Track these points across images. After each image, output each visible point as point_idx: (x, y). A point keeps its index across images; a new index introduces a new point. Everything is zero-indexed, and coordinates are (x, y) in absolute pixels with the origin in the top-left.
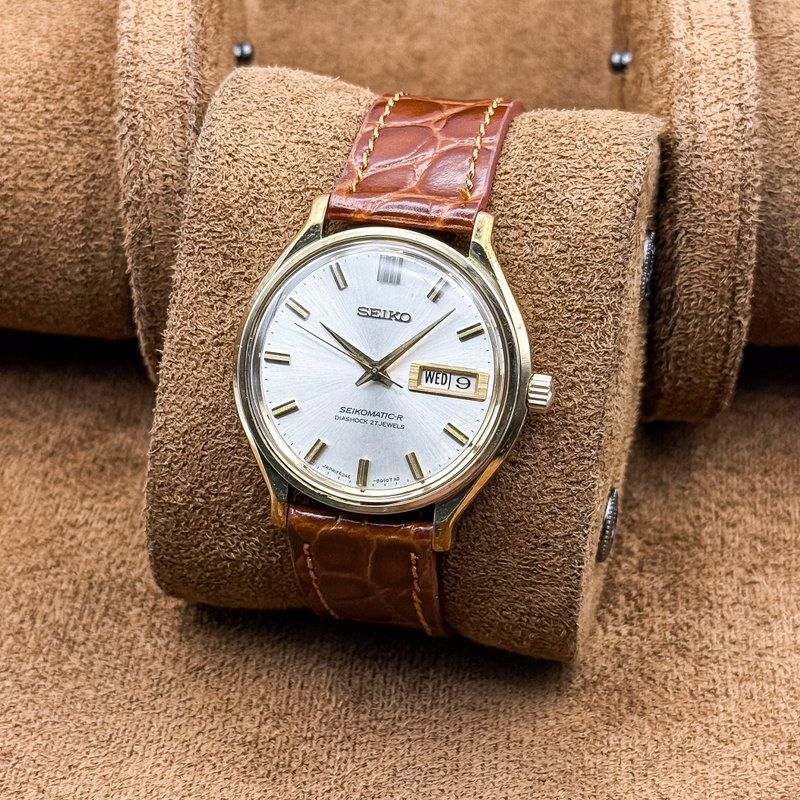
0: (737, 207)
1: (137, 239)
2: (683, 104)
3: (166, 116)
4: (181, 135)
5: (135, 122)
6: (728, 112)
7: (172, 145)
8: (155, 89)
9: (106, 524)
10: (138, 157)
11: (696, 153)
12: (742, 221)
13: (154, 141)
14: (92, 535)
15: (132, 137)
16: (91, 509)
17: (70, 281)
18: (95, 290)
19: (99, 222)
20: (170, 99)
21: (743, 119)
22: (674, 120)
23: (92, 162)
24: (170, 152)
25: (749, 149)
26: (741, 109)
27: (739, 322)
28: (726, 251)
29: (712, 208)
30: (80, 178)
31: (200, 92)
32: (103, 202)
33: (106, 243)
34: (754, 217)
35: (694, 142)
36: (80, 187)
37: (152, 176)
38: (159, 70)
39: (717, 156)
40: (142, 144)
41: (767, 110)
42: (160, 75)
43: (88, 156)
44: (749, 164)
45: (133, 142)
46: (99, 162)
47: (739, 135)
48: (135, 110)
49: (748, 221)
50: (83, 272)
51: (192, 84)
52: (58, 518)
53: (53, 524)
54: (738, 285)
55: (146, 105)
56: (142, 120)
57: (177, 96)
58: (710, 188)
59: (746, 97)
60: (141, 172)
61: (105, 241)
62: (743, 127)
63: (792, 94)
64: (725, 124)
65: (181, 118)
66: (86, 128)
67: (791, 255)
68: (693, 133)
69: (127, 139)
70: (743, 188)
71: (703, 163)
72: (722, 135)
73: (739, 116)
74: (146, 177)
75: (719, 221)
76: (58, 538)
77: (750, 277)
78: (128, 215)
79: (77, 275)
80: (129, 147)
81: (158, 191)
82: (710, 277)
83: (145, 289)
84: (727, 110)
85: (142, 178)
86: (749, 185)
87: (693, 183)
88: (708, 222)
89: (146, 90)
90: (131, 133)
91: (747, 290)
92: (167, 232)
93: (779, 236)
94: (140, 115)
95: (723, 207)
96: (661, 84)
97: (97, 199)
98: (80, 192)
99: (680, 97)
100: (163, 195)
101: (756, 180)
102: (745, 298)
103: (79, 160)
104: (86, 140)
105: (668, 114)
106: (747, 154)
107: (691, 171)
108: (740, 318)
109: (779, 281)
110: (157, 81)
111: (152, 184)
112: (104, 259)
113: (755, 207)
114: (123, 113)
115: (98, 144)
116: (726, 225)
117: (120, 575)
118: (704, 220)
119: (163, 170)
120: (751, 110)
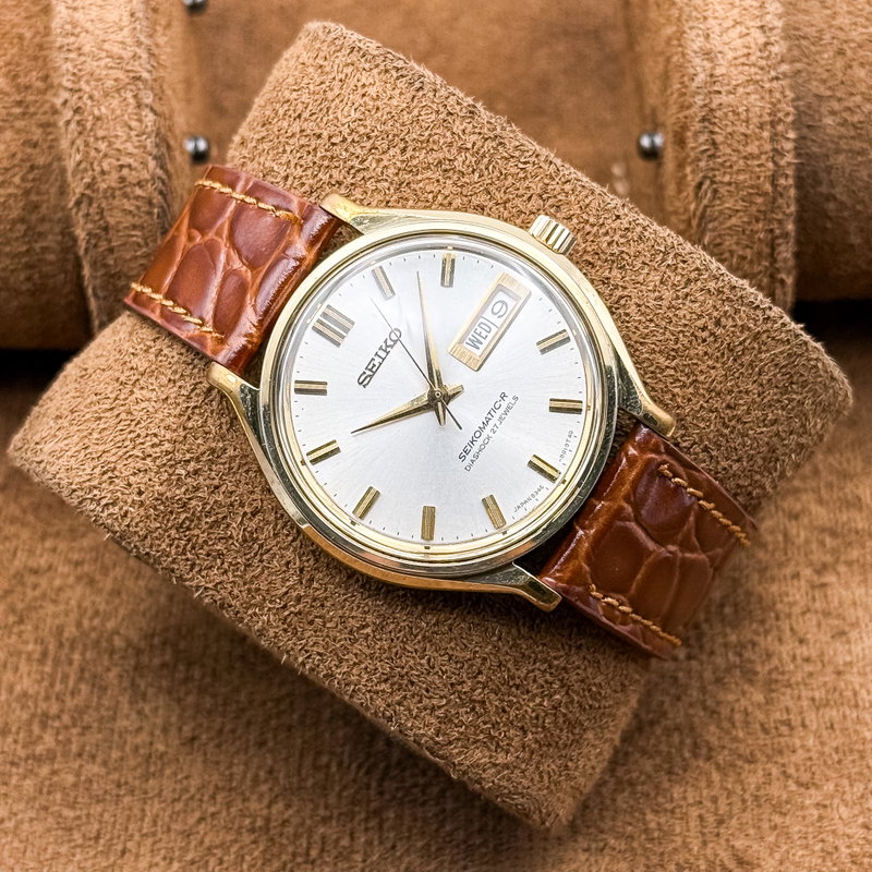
0: (768, 147)
1: (93, 241)
2: (694, 32)
3: (117, 95)
4: (136, 117)
5: (80, 104)
6: (748, 38)
7: (126, 129)
8: (102, 63)
9: (72, 567)
10: (87, 144)
11: (716, 88)
12: (775, 163)
13: (105, 126)
14: (57, 582)
15: (78, 123)
16: (54, 550)
17: (15, 290)
18: (44, 298)
19: (43, 220)
20: (121, 75)
21: (766, 44)
22: (686, 51)
23: (29, 150)
24: (125, 138)
25: (777, 78)
26: (764, 32)
27: (782, 282)
28: (760, 200)
29: (738, 151)
30: (17, 169)
31: (155, 64)
32: (45, 197)
33: (53, 245)
34: (789, 158)
35: (711, 76)
36: (17, 180)
37: (106, 166)
38: (104, 41)
39: (741, 90)
40: (91, 130)
41: (798, 29)
42: (106, 46)
43: (24, 144)
44: (778, 95)
45: (79, 129)
46: (38, 150)
47: (763, 63)
48: (80, 90)
49: (782, 163)
50: (28, 279)
51: (145, 56)
52: (17, 563)
53: (12, 571)
54: (777, 237)
55: (93, 83)
56: (89, 102)
57: (128, 71)
58: (735, 128)
59: (768, 17)
60: (92, 164)
61: (51, 241)
62: (767, 53)
63: (827, 8)
64: (746, 51)
65: (135, 96)
66: (18, 110)
67: (838, 196)
68: (711, 65)
69: (73, 126)
70: (773, 124)
71: (724, 99)
72: (743, 64)
73: (762, 40)
74: (97, 169)
75: (748, 166)
76: (19, 589)
77: (790, 227)
78: (80, 214)
79: (22, 282)
80: (76, 134)
81: (114, 184)
82: (744, 231)
83: (105, 298)
84: (748, 34)
85: (93, 170)
86: (780, 120)
87: (715, 124)
88: (735, 168)
89: (91, 65)
90: (77, 118)
91: (788, 243)
92: (127, 232)
93: (823, 175)
94: (86, 96)
95: (752, 148)
96: (669, 9)
97: (38, 193)
98: (18, 187)
99: (691, 24)
100: (120, 189)
101: (788, 114)
102: (786, 252)
103: (13, 149)
104: (20, 124)
105: (680, 45)
106: (775, 84)
107: (712, 110)
108: (783, 276)
109: (826, 228)
110: (104, 54)
111: (106, 177)
112: (51, 263)
113: (789, 146)
114: (65, 95)
115: (34, 129)
116: (758, 169)
117: (94, 629)
118: (731, 167)
119: (118, 160)
120: (775, 32)
